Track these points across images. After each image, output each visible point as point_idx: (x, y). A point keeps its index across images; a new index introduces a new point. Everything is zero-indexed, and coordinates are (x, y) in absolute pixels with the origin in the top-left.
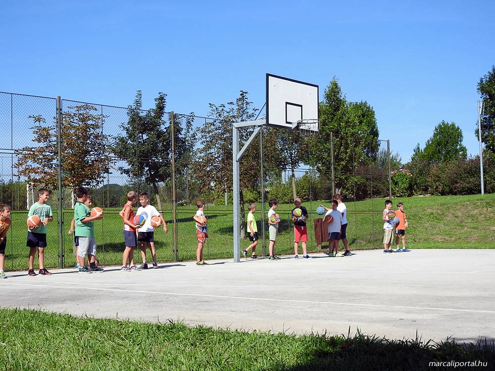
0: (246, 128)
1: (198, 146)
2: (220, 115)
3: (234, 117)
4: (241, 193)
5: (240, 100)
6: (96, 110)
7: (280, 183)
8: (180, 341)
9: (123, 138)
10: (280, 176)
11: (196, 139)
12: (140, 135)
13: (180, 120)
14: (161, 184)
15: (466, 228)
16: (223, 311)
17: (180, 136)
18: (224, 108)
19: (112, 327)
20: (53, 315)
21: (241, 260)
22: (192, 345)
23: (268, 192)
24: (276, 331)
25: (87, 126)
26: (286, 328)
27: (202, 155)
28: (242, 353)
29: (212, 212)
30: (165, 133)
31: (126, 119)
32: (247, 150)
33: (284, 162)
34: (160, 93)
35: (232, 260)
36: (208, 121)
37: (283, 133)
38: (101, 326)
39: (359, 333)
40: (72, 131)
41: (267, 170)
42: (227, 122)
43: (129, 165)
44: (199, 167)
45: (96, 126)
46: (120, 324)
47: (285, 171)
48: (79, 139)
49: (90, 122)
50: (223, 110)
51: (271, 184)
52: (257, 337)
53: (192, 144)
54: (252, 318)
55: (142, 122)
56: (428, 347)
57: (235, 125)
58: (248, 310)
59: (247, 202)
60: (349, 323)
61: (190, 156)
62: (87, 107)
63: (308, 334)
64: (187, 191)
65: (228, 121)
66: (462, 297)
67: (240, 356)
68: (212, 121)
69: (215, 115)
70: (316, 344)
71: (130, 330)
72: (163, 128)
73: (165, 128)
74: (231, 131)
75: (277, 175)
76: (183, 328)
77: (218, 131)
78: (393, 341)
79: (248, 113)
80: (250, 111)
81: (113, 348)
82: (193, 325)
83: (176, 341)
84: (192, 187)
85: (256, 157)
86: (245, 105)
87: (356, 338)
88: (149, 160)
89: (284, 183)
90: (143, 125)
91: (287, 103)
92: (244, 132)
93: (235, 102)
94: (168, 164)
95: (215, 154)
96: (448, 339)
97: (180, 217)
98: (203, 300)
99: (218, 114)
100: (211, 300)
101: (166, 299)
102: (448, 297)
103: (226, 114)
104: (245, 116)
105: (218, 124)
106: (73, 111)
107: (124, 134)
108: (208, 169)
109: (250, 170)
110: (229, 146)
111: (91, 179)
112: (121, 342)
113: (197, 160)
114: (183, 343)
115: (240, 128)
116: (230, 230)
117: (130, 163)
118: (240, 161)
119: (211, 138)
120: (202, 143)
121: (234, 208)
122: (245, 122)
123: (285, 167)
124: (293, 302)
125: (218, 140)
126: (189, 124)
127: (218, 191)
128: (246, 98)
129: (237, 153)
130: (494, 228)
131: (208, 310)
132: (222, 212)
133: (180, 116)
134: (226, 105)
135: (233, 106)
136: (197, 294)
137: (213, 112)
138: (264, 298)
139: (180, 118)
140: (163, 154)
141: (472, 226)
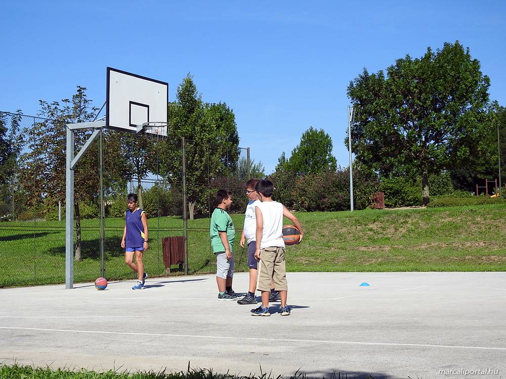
0: (83, 131)
1: (26, 150)
2: (52, 114)
3: (69, 116)
4: (76, 207)
5: (77, 96)
10: (125, 187)
11: (23, 142)
13: (4, 118)
15: (333, 249)
16: (47, 346)
17: (4, 138)
18: (57, 106)
21: (75, 285)
23: (110, 206)
26: (117, 365)
27: (31, 160)
29: (43, 229)
32: (84, 155)
33: (129, 171)
35: (63, 286)
36: (38, 121)
37: (129, 137)
41: (110, 180)
44: (25, 176)
47: (130, 182)
50: (56, 108)
51: (114, 197)
53: (18, 149)
57: (70, 126)
58: (76, 346)
59: (85, 217)
61: (15, 162)
64: (13, 203)
65: (62, 122)
66: (322, 327)
68: (43, 121)
69: (46, 115)
74: (64, 134)
75: (122, 186)
77: (50, 133)
79: (86, 112)
80: (89, 111)
84: (19, 199)
85: (95, 164)
86: (82, 103)
91: (131, 103)
92: (81, 135)
93: (71, 99)
95: (46, 160)
96: (296, 373)
98: (24, 334)
99: (50, 113)
100: (33, 334)
103: (60, 114)
104: (82, 117)
105: (50, 125)
108: (38, 178)
109: (88, 179)
113: (26, 166)
115: (77, 130)
116: (62, 250)
118: (76, 169)
119: (41, 141)
120: (30, 147)
121: (67, 224)
122: (82, 123)
123: (131, 177)
124: (131, 335)
125: (49, 144)
126: (15, 123)
127: (48, 204)
128: (83, 95)
129: (72, 160)
130: (363, 249)
131: (29, 345)
132: (54, 229)
133: (5, 114)
134: (61, 103)
135: (68, 104)
136: (18, 326)
137: (45, 111)
138: (97, 330)
139: (4, 116)
141: (339, 247)
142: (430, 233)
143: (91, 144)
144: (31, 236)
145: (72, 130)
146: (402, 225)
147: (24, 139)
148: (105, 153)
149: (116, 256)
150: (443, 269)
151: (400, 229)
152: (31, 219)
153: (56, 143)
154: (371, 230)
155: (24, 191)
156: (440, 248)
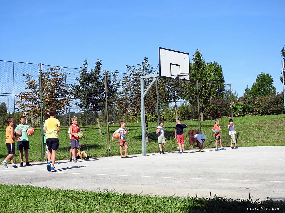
0: (147, 79)
1: (121, 89)
2: (133, 72)
3: (141, 72)
4: (146, 116)
5: (144, 62)
6: (62, 70)
7: (168, 110)
8: (113, 202)
9: (77, 86)
10: (168, 106)
11: (119, 86)
12: (87, 84)
14: (100, 112)
15: (276, 134)
16: (137, 184)
17: (110, 84)
18: (135, 68)
19: (73, 194)
20: (39, 188)
21: (147, 154)
22: (120, 204)
23: (161, 115)
24: (168, 195)
25: (57, 80)
27: (123, 94)
28: (148, 209)
29: (129, 127)
30: (101, 82)
31: (79, 75)
32: (149, 91)
33: (170, 98)
34: (98, 60)
35: (141, 155)
36: (126, 75)
37: (170, 81)
38: (67, 194)
39: (216, 196)
40: (48, 83)
41: (161, 103)
42: (137, 76)
43: (81, 101)
44: (121, 102)
45: (62, 80)
46: (78, 193)
47: (171, 103)
48: (52, 87)
49: (58, 77)
51: (163, 111)
52: (157, 199)
53: (117, 89)
54: (154, 188)
55: (88, 77)
56: (256, 203)
57: (142, 77)
58: (151, 184)
59: (149, 121)
60: (210, 190)
61: (116, 95)
62: (56, 68)
63: (187, 197)
64: (115, 115)
66: (275, 174)
67: (148, 210)
68: (128, 75)
69: (130, 72)
70: (191, 202)
71: (84, 196)
72: (100, 80)
73: (101, 80)
74: (139, 81)
75: (166, 105)
76: (114, 195)
77: (132, 81)
78: (236, 200)
80: (150, 69)
81: (74, 206)
82: (120, 193)
83: (110, 202)
84: (117, 113)
85: (154, 95)
86: (147, 65)
87: (214, 199)
88: (92, 98)
89: (170, 110)
90: (89, 78)
91: (171, 64)
92: (147, 81)
93: (141, 64)
94: (103, 100)
95: (131, 94)
96: (267, 199)
97: (110, 131)
98: (125, 178)
100: (130, 178)
101: (104, 178)
102: (267, 174)
103: (136, 71)
104: (147, 72)
105: (132, 77)
106: (48, 71)
107: (78, 84)
108: (127, 103)
109: (151, 103)
110: (139, 89)
111: (59, 110)
112: (78, 203)
113: (120, 98)
114: (114, 203)
115: (145, 79)
116: (140, 137)
117: (82, 100)
118: (145, 98)
119: (128, 85)
120: (123, 88)
121: (142, 125)
122: (147, 75)
124: (177, 178)
125: (132, 86)
126: (115, 77)
127: (132, 115)
128: (147, 62)
129: (143, 93)
131: (128, 184)
132: (135, 127)
134: (136, 66)
135: (140, 66)
136: (122, 175)
137: (129, 70)
138: (160, 176)
139: (110, 74)
140: (100, 95)
141: (280, 133)
143: (152, 86)
145: (143, 79)
147: (119, 84)
148: (159, 89)
153: (135, 86)
155: (120, 109)
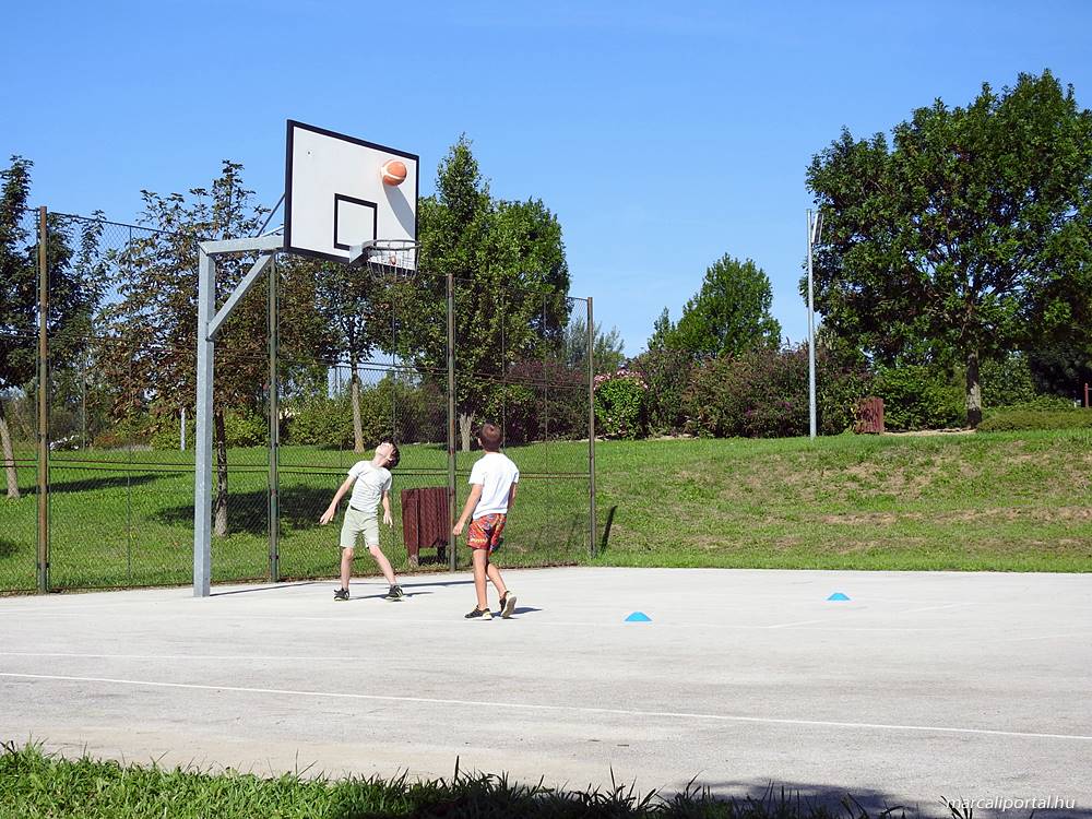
0: (233, 257)
1: (113, 297)
2: (169, 221)
3: (205, 226)
4: (218, 421)
5: (222, 183)
7: (322, 399)
8: (32, 798)
10: (324, 379)
11: (105, 279)
13: (65, 228)
14: (17, 394)
15: (770, 519)
16: (152, 720)
17: (65, 270)
18: (180, 204)
21: (214, 590)
22: (62, 807)
23: (291, 420)
26: (304, 761)
27: (122, 319)
29: (146, 467)
30: (25, 261)
32: (236, 311)
33: (331, 344)
34: (14, 158)
35: (189, 591)
36: (138, 234)
37: (332, 271)
41: (291, 364)
42: (187, 240)
44: (111, 352)
47: (335, 368)
50: (177, 207)
51: (300, 400)
53: (96, 294)
54: (224, 737)
56: (647, 809)
57: (206, 247)
58: (215, 719)
59: (236, 442)
61: (89, 323)
65: (189, 237)
68: (148, 235)
69: (156, 221)
72: (20, 248)
73: (28, 249)
74: (194, 263)
75: (316, 377)
77: (163, 260)
78: (563, 793)
79: (241, 217)
80: (248, 214)
83: (21, 799)
84: (95, 406)
85: (260, 330)
86: (234, 197)
89: (332, 397)
91: (338, 197)
92: (231, 267)
93: (209, 189)
94: (29, 343)
95: (156, 320)
97: (58, 477)
98: (105, 691)
99: (164, 218)
100: (122, 692)
101: (7, 691)
103: (185, 219)
104: (233, 226)
105: (163, 244)
108: (137, 358)
109: (245, 362)
113: (112, 333)
114: (38, 803)
115: (222, 254)
116: (188, 513)
118: (218, 339)
119: (144, 279)
120: (121, 290)
121: (198, 457)
122: (233, 240)
123: (336, 357)
124: (333, 698)
125: (163, 284)
126: (89, 239)
127: (159, 414)
128: (236, 180)
129: (210, 319)
130: (836, 520)
131: (114, 717)
132: (170, 468)
133: (67, 220)
134: (187, 196)
135: (203, 200)
136: (90, 676)
137: (152, 212)
138: (261, 687)
139: (66, 224)
140: (19, 315)
141: (785, 514)
142: (984, 488)
143: (252, 286)
144: (122, 482)
145: (212, 256)
146: (921, 469)
147: (108, 273)
148: (282, 305)
149: (303, 527)
150: (1010, 564)
151: (918, 479)
152: (122, 445)
153: (177, 283)
154: (854, 479)
155: (108, 385)
156: (1003, 520)
